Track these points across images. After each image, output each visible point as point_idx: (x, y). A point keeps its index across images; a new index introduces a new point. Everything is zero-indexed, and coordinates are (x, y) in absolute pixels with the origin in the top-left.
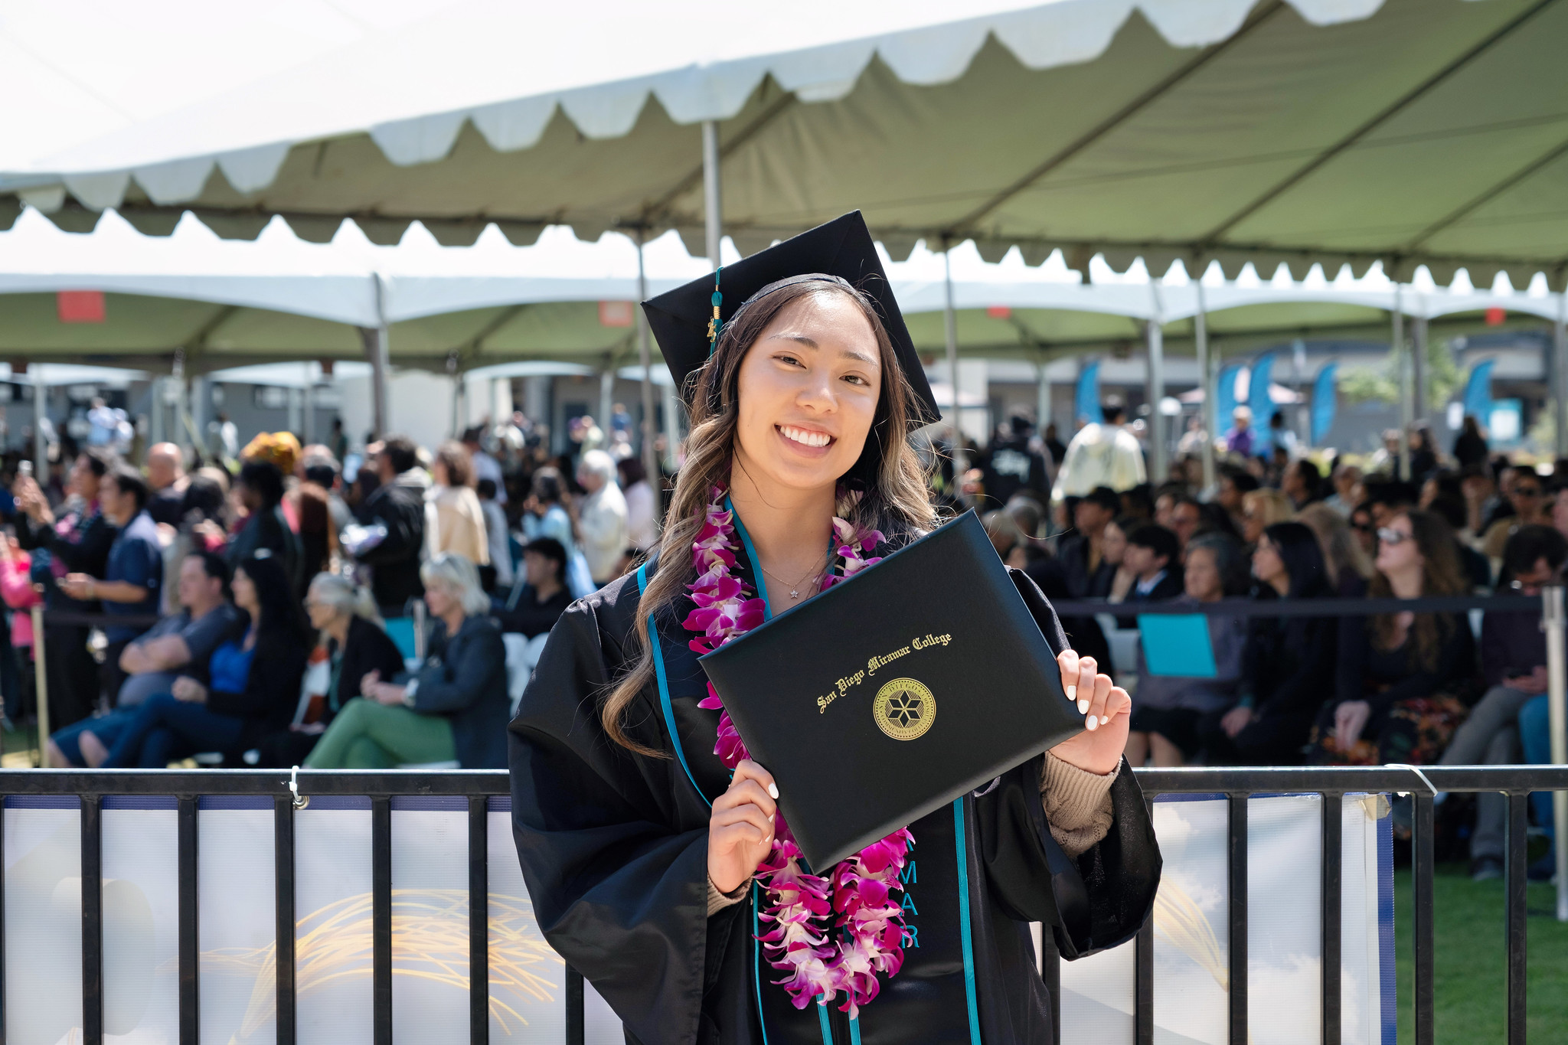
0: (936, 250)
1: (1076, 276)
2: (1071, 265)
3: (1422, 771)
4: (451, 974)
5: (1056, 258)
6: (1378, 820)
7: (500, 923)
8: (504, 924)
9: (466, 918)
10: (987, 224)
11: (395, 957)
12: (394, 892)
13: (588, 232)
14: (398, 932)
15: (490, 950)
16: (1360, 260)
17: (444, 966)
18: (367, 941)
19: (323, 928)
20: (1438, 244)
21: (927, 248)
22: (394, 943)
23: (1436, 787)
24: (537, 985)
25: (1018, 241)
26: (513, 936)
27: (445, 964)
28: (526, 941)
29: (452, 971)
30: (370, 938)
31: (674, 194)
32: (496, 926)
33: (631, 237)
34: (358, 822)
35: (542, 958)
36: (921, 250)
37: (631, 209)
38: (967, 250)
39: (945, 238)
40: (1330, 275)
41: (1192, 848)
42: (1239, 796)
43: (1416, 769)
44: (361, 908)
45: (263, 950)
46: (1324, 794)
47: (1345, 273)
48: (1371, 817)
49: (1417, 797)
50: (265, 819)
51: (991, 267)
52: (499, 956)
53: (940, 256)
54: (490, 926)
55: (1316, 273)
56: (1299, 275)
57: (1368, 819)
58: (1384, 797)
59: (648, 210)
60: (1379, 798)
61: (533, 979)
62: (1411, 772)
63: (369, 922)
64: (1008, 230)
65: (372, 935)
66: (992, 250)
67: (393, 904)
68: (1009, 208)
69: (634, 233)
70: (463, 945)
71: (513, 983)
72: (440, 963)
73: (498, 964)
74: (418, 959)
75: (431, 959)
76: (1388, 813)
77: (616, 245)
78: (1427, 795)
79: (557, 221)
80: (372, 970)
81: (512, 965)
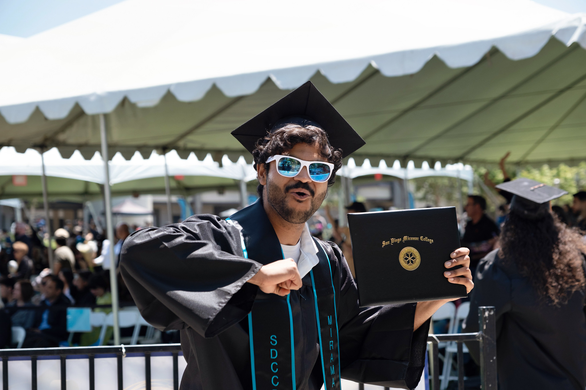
0: (160, 154)
1: (216, 164)
2: (215, 159)
5: (209, 158)
9: (172, 387)
10: (181, 143)
12: (152, 380)
13: (21, 149)
21: (157, 153)
25: (194, 150)
31: (57, 133)
33: (38, 151)
37: (39, 140)
38: (173, 154)
39: (164, 149)
43: (433, 335)
44: (141, 385)
50: (114, 360)
51: (184, 161)
53: (162, 157)
59: (46, 139)
63: (144, 389)
64: (190, 145)
66: (184, 154)
67: (151, 384)
68: (190, 137)
69: (39, 149)
77: (32, 153)
78: (436, 342)
79: (8, 145)
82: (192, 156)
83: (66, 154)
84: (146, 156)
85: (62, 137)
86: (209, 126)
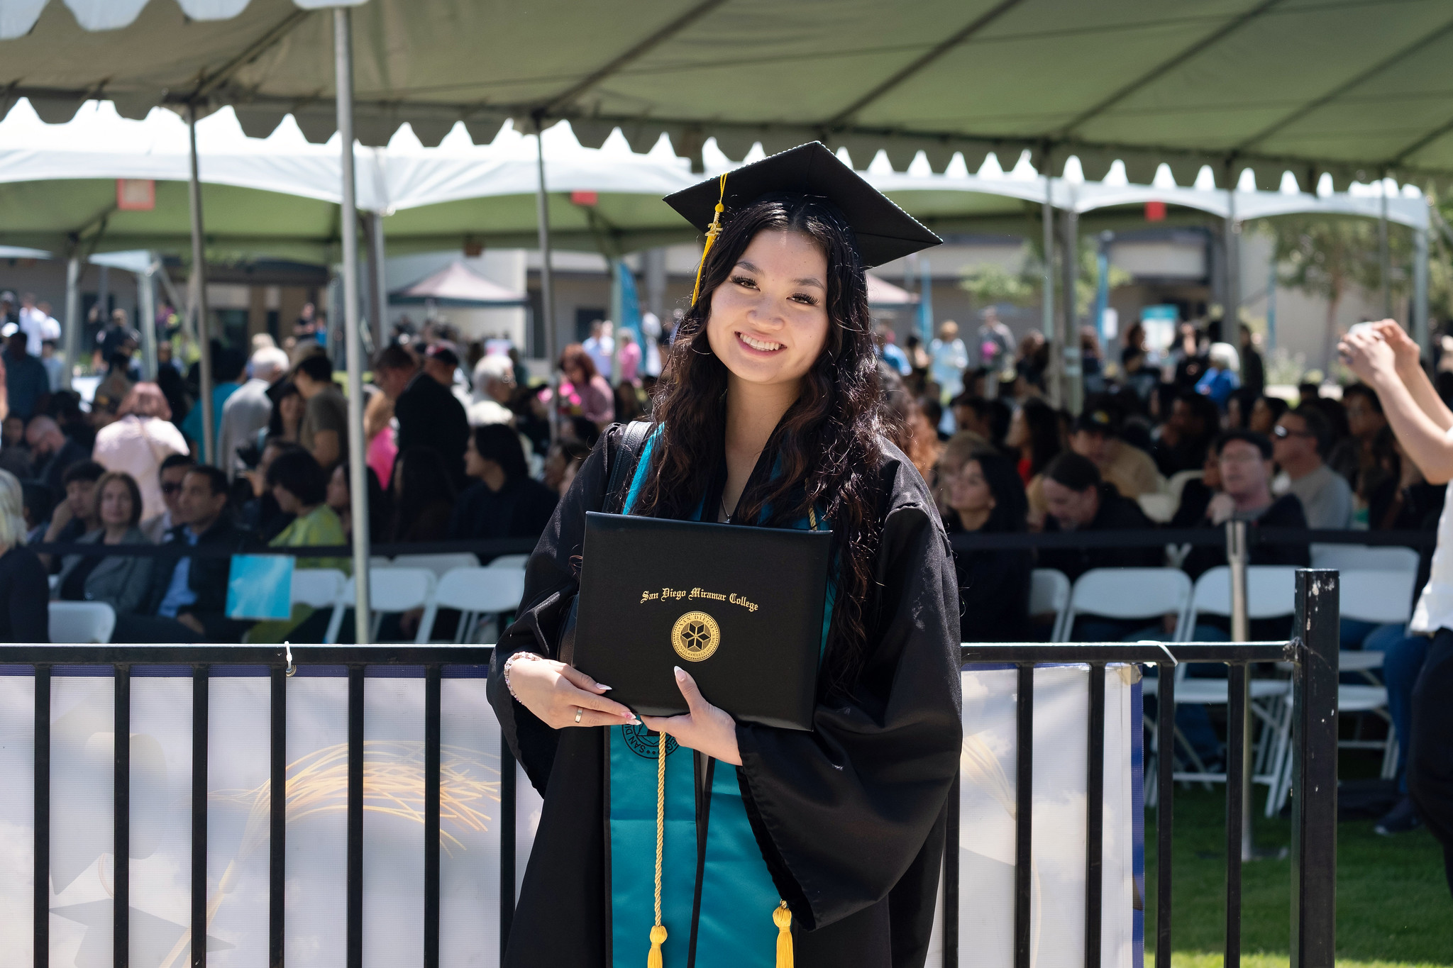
0: (526, 132)
1: (685, 162)
2: (680, 151)
3: (1167, 646)
4: (405, 809)
5: (664, 144)
6: (1132, 685)
7: (448, 767)
8: (452, 768)
9: (422, 763)
10: (585, 101)
11: (366, 796)
12: (365, 743)
13: (133, 108)
14: (369, 775)
15: (442, 789)
16: (1007, 149)
17: (400, 802)
18: (343, 783)
19: (305, 772)
20: (1094, 131)
21: (514, 128)
22: (365, 785)
23: (1177, 658)
24: (475, 818)
25: (621, 121)
26: (458, 778)
27: (403, 801)
28: (468, 782)
29: (407, 807)
30: (344, 780)
31: (232, 63)
32: (445, 770)
33: (181, 114)
34: (337, 687)
35: (481, 796)
36: (508, 132)
37: (183, 80)
38: (560, 134)
39: (537, 118)
40: (973, 167)
41: (989, 707)
42: (1027, 665)
43: (1162, 645)
44: (336, 756)
45: (255, 791)
46: (1091, 664)
47: (991, 163)
48: (1126, 682)
49: (1161, 665)
50: (263, 685)
51: (590, 152)
52: (446, 794)
53: (531, 139)
54: (441, 771)
55: (958, 163)
56: (939, 167)
57: (1124, 685)
58: (1137, 667)
59: (203, 82)
60: (1133, 668)
61: (472, 813)
62: (1158, 648)
63: (344, 768)
64: (610, 107)
65: (347, 777)
66: (592, 134)
67: (364, 752)
68: (610, 84)
69: (183, 109)
70: (420, 785)
71: (455, 816)
72: (398, 800)
73: (446, 801)
74: (380, 797)
75: (390, 797)
76: (1139, 679)
77: (164, 123)
78: (1169, 665)
79: (99, 96)
80: (346, 807)
81: (456, 801)
82: (617, 138)
83: (258, 127)
84: (483, 135)
85: (245, 76)
86: (664, 53)
